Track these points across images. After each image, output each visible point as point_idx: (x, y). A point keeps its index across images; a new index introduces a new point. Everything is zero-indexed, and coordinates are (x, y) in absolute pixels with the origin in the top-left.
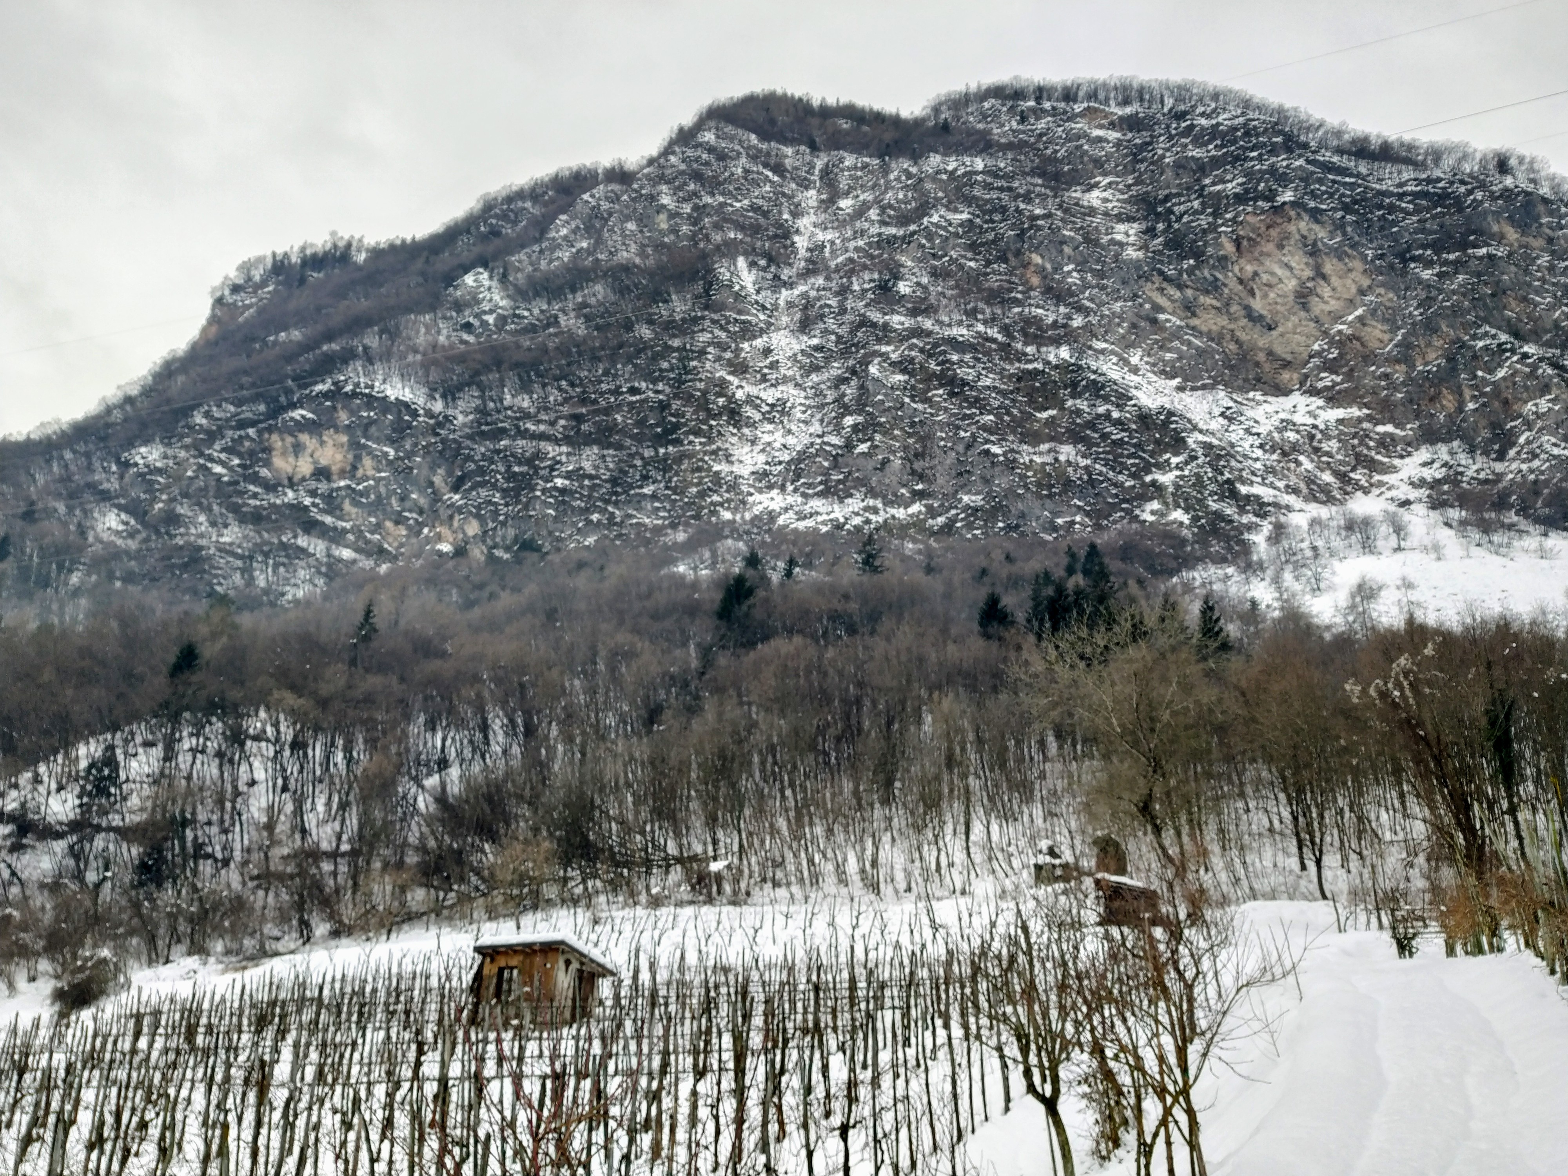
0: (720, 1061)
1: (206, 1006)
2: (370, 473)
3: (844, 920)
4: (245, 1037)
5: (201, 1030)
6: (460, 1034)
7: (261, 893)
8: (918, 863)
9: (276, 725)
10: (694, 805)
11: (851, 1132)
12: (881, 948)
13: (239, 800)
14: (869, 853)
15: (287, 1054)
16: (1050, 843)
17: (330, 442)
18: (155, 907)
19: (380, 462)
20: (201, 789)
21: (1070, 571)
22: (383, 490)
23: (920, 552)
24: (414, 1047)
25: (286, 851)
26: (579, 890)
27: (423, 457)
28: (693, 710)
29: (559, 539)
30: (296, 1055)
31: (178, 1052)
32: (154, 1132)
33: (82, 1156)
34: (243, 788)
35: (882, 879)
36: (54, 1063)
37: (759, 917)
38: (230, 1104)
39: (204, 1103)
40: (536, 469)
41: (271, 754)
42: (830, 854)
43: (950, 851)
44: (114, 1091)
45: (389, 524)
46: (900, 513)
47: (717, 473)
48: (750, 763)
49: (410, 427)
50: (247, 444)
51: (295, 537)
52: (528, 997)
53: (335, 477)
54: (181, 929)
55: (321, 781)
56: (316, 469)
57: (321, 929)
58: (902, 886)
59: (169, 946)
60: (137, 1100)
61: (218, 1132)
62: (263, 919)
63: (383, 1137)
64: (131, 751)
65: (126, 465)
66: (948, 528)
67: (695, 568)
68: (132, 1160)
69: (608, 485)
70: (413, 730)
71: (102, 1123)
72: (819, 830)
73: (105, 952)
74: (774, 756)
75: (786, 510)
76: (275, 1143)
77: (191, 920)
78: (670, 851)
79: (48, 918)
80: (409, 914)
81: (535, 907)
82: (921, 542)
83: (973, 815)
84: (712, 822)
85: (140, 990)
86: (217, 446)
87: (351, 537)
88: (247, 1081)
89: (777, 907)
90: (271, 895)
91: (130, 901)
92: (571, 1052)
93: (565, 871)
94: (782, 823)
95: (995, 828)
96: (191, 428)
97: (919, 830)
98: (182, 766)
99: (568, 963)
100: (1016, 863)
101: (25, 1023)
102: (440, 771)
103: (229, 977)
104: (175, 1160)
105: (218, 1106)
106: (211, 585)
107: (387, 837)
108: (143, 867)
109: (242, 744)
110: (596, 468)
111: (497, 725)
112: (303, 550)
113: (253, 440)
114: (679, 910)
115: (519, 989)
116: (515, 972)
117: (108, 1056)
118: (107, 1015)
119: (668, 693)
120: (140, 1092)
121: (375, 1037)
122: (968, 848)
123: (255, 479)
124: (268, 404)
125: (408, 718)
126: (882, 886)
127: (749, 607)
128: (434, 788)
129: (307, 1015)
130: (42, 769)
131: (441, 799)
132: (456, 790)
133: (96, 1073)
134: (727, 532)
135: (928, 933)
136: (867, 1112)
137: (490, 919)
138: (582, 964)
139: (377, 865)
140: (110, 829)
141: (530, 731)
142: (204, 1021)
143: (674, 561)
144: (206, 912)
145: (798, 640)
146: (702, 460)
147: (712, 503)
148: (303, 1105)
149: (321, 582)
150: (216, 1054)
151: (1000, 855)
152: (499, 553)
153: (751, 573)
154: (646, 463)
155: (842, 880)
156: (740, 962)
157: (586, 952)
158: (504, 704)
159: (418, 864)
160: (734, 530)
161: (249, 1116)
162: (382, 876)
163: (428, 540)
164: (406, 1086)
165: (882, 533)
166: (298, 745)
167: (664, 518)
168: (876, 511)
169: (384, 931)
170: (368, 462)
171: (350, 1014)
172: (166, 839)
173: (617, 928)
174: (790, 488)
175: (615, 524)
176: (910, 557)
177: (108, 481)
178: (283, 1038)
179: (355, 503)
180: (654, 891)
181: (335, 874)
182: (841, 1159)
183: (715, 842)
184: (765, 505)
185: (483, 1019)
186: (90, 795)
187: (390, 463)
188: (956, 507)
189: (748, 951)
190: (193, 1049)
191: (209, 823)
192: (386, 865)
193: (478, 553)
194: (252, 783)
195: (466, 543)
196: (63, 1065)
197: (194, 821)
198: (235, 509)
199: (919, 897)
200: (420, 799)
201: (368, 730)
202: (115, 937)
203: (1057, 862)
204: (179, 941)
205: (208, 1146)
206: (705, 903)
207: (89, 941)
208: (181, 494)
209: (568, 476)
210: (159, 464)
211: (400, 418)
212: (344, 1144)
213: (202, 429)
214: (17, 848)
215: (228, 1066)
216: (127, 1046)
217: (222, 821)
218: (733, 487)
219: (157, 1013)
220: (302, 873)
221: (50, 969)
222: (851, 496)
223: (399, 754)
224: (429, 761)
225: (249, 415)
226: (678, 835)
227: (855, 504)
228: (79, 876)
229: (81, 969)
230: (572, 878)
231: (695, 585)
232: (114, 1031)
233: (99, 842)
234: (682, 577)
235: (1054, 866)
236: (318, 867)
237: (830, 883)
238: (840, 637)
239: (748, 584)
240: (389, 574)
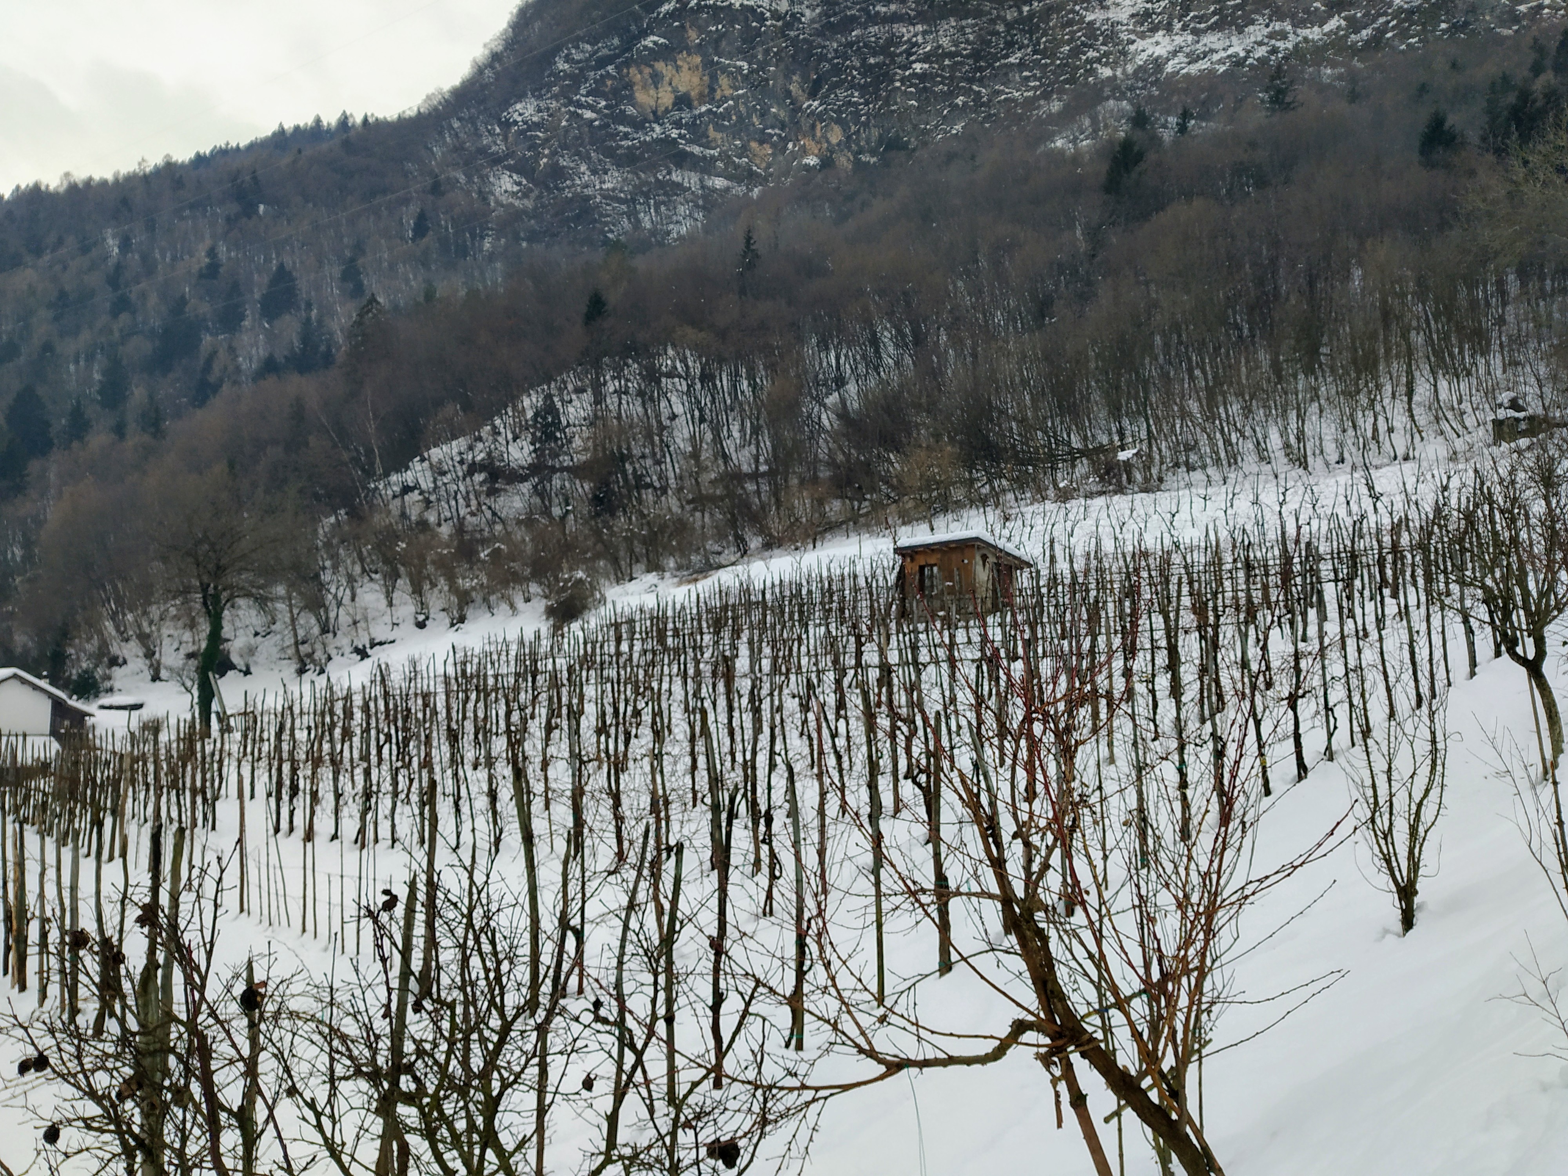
0: (1152, 640)
1: (670, 613)
2: (728, 92)
3: (1269, 497)
4: (707, 638)
5: (670, 633)
6: (893, 626)
7: (698, 515)
8: (1351, 432)
9: (684, 360)
10: (1096, 396)
11: (1300, 701)
12: (1315, 523)
13: (665, 433)
14: (1293, 425)
15: (744, 650)
16: (1512, 394)
17: (686, 67)
18: (612, 534)
19: (735, 78)
20: (631, 426)
21: (1537, 69)
22: (742, 108)
23: (1340, 77)
24: (852, 639)
25: (713, 476)
26: (986, 490)
27: (777, 66)
28: (1085, 297)
29: (925, 132)
30: (752, 650)
31: (654, 654)
32: (647, 718)
33: (594, 739)
34: (666, 422)
35: (1309, 453)
36: (558, 667)
37: (1175, 501)
38: (704, 693)
39: (683, 693)
40: (892, 56)
41: (685, 389)
42: (1248, 432)
43: (1389, 416)
44: (609, 685)
45: (754, 145)
46: (1314, 33)
47: (1091, 23)
48: (1152, 346)
49: (759, 34)
50: (609, 83)
51: (669, 173)
52: (951, 591)
53: (696, 103)
54: (637, 550)
55: (732, 410)
56: (676, 98)
57: (755, 543)
58: (1335, 457)
59: (631, 565)
60: (629, 693)
61: (698, 716)
62: (704, 538)
63: (838, 717)
64: (567, 398)
65: (507, 125)
66: (1376, 42)
67: (1074, 141)
68: (633, 741)
69: (971, 62)
70: (808, 351)
71: (604, 714)
72: (1235, 408)
73: (580, 574)
74: (1180, 336)
75: (1175, 53)
76: (748, 724)
77: (644, 541)
78: (1074, 445)
79: (529, 548)
80: (829, 523)
81: (945, 510)
82: (1342, 64)
83: (1417, 374)
84: (1115, 412)
85: (614, 603)
86: (583, 91)
87: (720, 164)
88: (714, 674)
89: (1193, 490)
90: (707, 515)
91: (591, 529)
92: (999, 637)
93: (970, 473)
94: (1194, 406)
95: (1443, 384)
96: (556, 75)
97: (1351, 395)
98: (611, 407)
99: (984, 558)
100: (1470, 421)
101: (529, 636)
102: (838, 389)
103: (684, 589)
104: (667, 740)
105: (694, 695)
106: (604, 233)
107: (799, 455)
108: (596, 500)
109: (658, 382)
110: (956, 44)
111: (886, 337)
112: (679, 185)
113: (613, 78)
114: (1089, 502)
115: (940, 584)
116: (935, 569)
117: (598, 659)
118: (592, 625)
119: (1057, 284)
120: (629, 687)
121: (816, 632)
122: (1410, 410)
123: (623, 118)
124: (621, 37)
125: (801, 340)
126: (1310, 459)
127: (1140, 174)
128: (835, 405)
129: (756, 616)
130: (498, 422)
131: (843, 414)
132: (856, 405)
133: (592, 673)
134: (1107, 92)
135: (1367, 503)
136: (1316, 681)
137: (904, 523)
138: (998, 558)
139: (794, 481)
140: (563, 469)
141: (919, 340)
142: (670, 626)
143: (1051, 137)
144: (655, 533)
145: (1198, 203)
146: (1073, 11)
147: (1089, 61)
148: (765, 691)
149: (700, 215)
150: (685, 653)
151: (1450, 415)
152: (864, 158)
153: (1139, 135)
154: (1009, 26)
155: (1263, 456)
156: (1159, 547)
157: (1001, 546)
158: (890, 315)
159: (831, 479)
160: (1115, 88)
161: (722, 702)
162: (800, 492)
163: (794, 156)
164: (851, 672)
165: (1293, 61)
166: (707, 377)
167: (1035, 88)
168: (1283, 36)
169: (810, 540)
170: (724, 81)
171: (791, 614)
172: (610, 473)
173: (1028, 523)
174: (1178, 26)
175: (983, 104)
176: (1329, 86)
177: (496, 144)
178: (739, 637)
179: (719, 128)
180: (1061, 485)
181: (758, 492)
182: (1291, 728)
183: (1121, 433)
184: (1149, 52)
185: (912, 612)
186: (540, 440)
187: (746, 78)
188: (1385, 14)
189: (1166, 536)
190: (666, 649)
191: (643, 457)
192: (802, 482)
193: (844, 161)
194: (673, 417)
195: (832, 152)
196: (565, 668)
197: (630, 456)
198: (610, 153)
199: (1354, 468)
200: (824, 416)
201: (766, 357)
202: (585, 561)
203: (1521, 415)
204: (638, 561)
205: (692, 727)
206: (1116, 492)
207: (565, 565)
208: (560, 146)
209: (926, 58)
210: (535, 119)
211: (747, 26)
212: (805, 722)
213: (567, 76)
214: (493, 492)
215: (697, 662)
216: (613, 650)
217: (654, 454)
218: (1111, 36)
219: (631, 622)
220: (730, 494)
221: (539, 590)
222: (1252, 22)
223: (798, 376)
224: (826, 380)
225: (605, 52)
226: (1081, 428)
227: (1257, 32)
228: (546, 511)
229: (564, 589)
230: (978, 480)
231: (1076, 159)
232: (600, 638)
233: (556, 481)
234: (1061, 152)
235: (1517, 420)
236: (743, 488)
237: (1250, 462)
238: (1249, 193)
239: (1136, 148)
240: (761, 197)
